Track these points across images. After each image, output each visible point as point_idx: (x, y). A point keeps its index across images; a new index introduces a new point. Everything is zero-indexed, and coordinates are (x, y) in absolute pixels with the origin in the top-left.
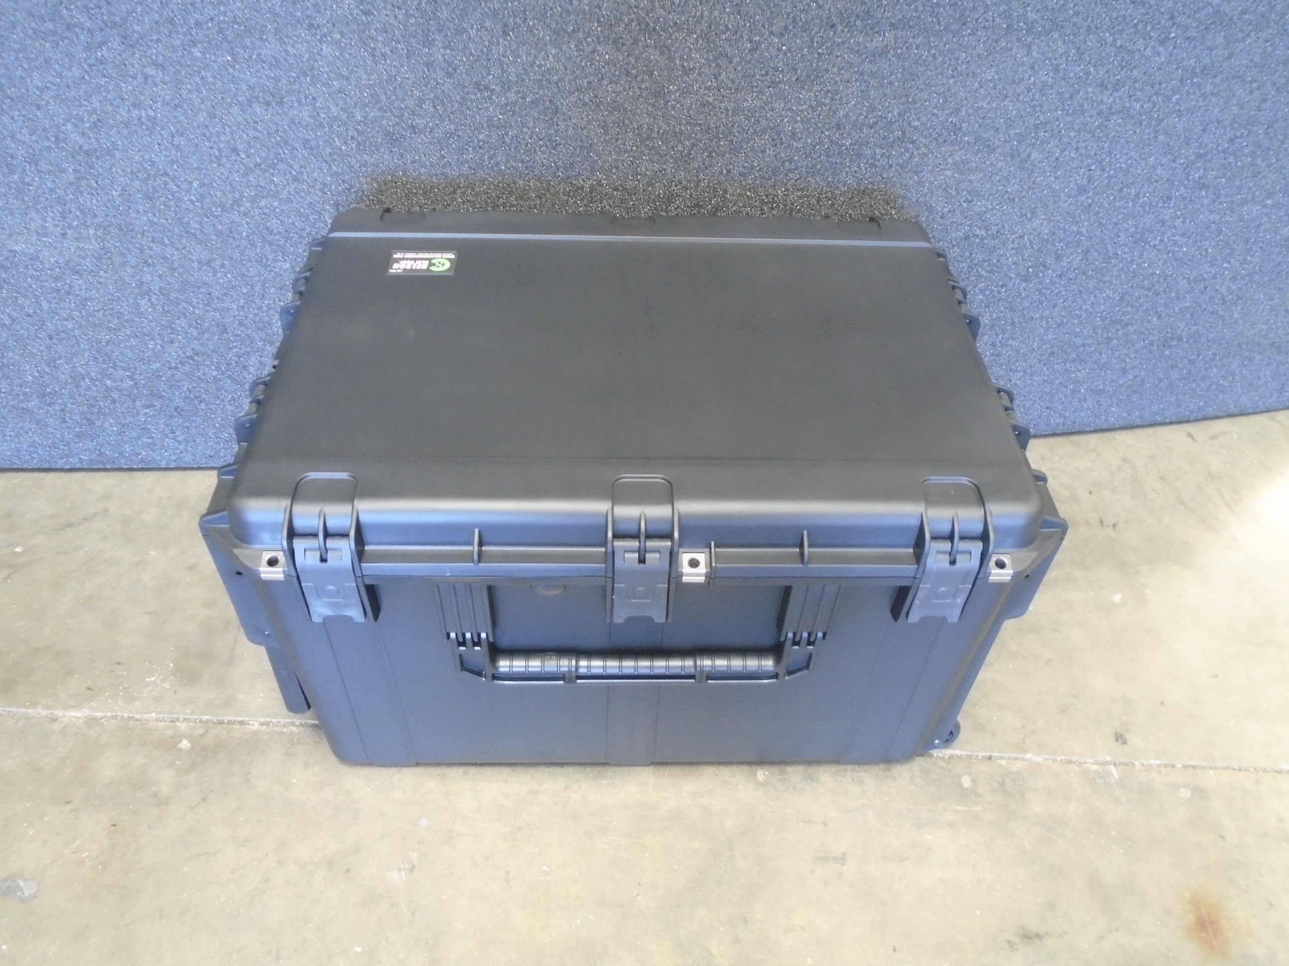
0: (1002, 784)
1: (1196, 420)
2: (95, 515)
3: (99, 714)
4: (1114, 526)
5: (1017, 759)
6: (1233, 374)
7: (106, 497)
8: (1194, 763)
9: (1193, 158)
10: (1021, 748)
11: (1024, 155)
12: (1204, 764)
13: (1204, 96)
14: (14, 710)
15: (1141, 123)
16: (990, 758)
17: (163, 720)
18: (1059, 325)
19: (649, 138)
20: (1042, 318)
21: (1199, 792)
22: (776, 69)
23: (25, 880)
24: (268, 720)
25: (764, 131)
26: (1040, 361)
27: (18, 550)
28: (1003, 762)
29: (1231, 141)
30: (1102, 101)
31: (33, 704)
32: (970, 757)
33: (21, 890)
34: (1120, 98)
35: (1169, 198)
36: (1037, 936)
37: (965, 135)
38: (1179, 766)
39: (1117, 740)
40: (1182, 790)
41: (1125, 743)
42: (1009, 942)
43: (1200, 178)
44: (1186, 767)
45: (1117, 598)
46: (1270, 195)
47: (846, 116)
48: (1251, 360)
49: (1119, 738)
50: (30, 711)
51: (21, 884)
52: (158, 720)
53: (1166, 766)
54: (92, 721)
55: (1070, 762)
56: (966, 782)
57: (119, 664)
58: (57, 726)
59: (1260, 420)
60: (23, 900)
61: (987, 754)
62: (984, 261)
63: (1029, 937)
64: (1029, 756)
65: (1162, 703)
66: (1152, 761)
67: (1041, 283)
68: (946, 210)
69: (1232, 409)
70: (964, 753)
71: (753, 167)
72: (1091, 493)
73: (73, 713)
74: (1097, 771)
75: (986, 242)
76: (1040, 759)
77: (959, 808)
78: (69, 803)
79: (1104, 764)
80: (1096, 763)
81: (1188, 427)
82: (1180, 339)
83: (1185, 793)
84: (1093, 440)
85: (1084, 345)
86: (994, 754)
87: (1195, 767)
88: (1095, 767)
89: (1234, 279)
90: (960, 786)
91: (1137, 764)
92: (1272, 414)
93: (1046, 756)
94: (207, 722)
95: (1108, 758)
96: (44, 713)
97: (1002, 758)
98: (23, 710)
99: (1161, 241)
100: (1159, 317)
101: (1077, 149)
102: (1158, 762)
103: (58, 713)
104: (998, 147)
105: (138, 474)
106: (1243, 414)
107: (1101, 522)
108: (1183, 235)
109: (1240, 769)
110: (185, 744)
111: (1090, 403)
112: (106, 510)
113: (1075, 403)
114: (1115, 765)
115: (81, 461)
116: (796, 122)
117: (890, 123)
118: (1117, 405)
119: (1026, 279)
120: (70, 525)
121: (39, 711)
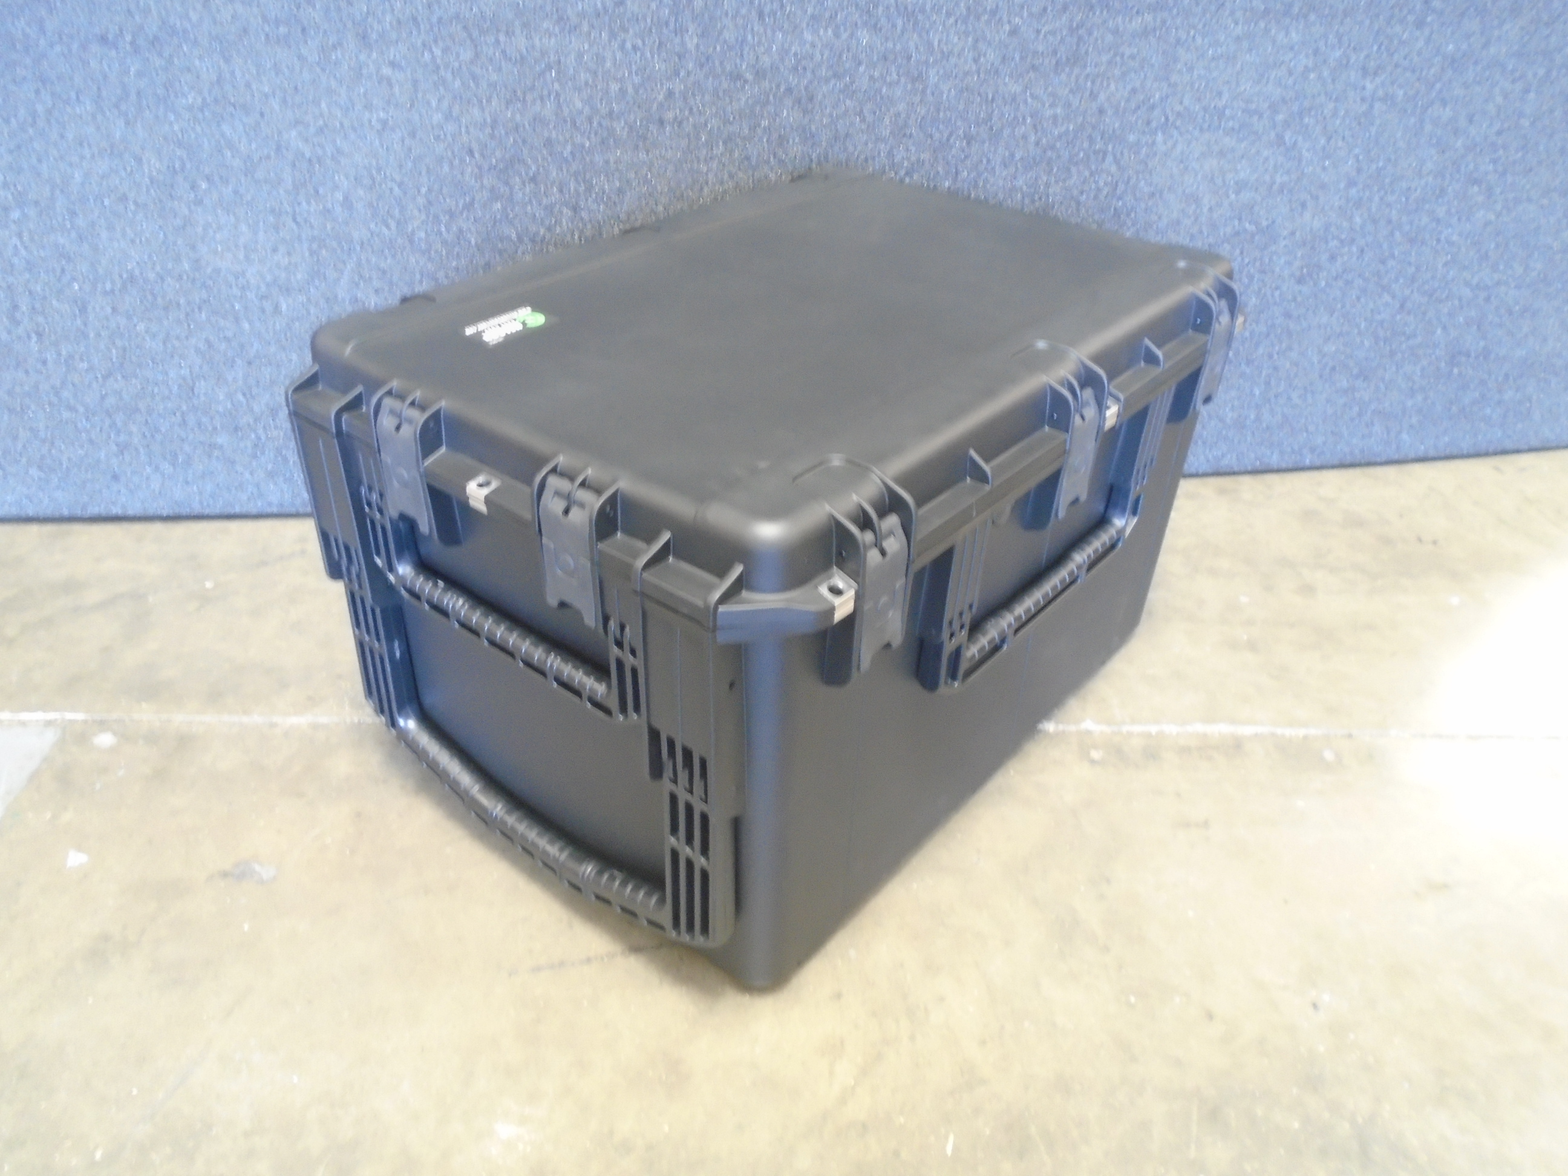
2: (292, 552)
3: (325, 720)
4: (1435, 542)
14: (225, 718)
16: (1350, 736)
23: (261, 865)
27: (208, 585)
31: (247, 713)
32: (1327, 735)
33: (258, 873)
36: (1445, 886)
42: (1416, 892)
45: (1455, 601)
50: (245, 719)
51: (257, 868)
54: (315, 727)
56: (1329, 755)
57: (340, 677)
58: (277, 732)
60: (261, 882)
61: (1346, 732)
63: (1437, 887)
64: (1394, 733)
72: (1401, 516)
73: (296, 720)
76: (1407, 736)
77: (1327, 778)
78: (302, 796)
81: (1490, 461)
86: (1354, 732)
90: (1323, 759)
93: (1414, 732)
96: (260, 719)
97: (1365, 734)
98: (235, 718)
103: (277, 719)
107: (1420, 540)
111: (1378, 428)
112: (303, 550)
113: (1362, 427)
118: (1409, 433)
119: (1301, 281)
120: (265, 564)
121: (256, 719)
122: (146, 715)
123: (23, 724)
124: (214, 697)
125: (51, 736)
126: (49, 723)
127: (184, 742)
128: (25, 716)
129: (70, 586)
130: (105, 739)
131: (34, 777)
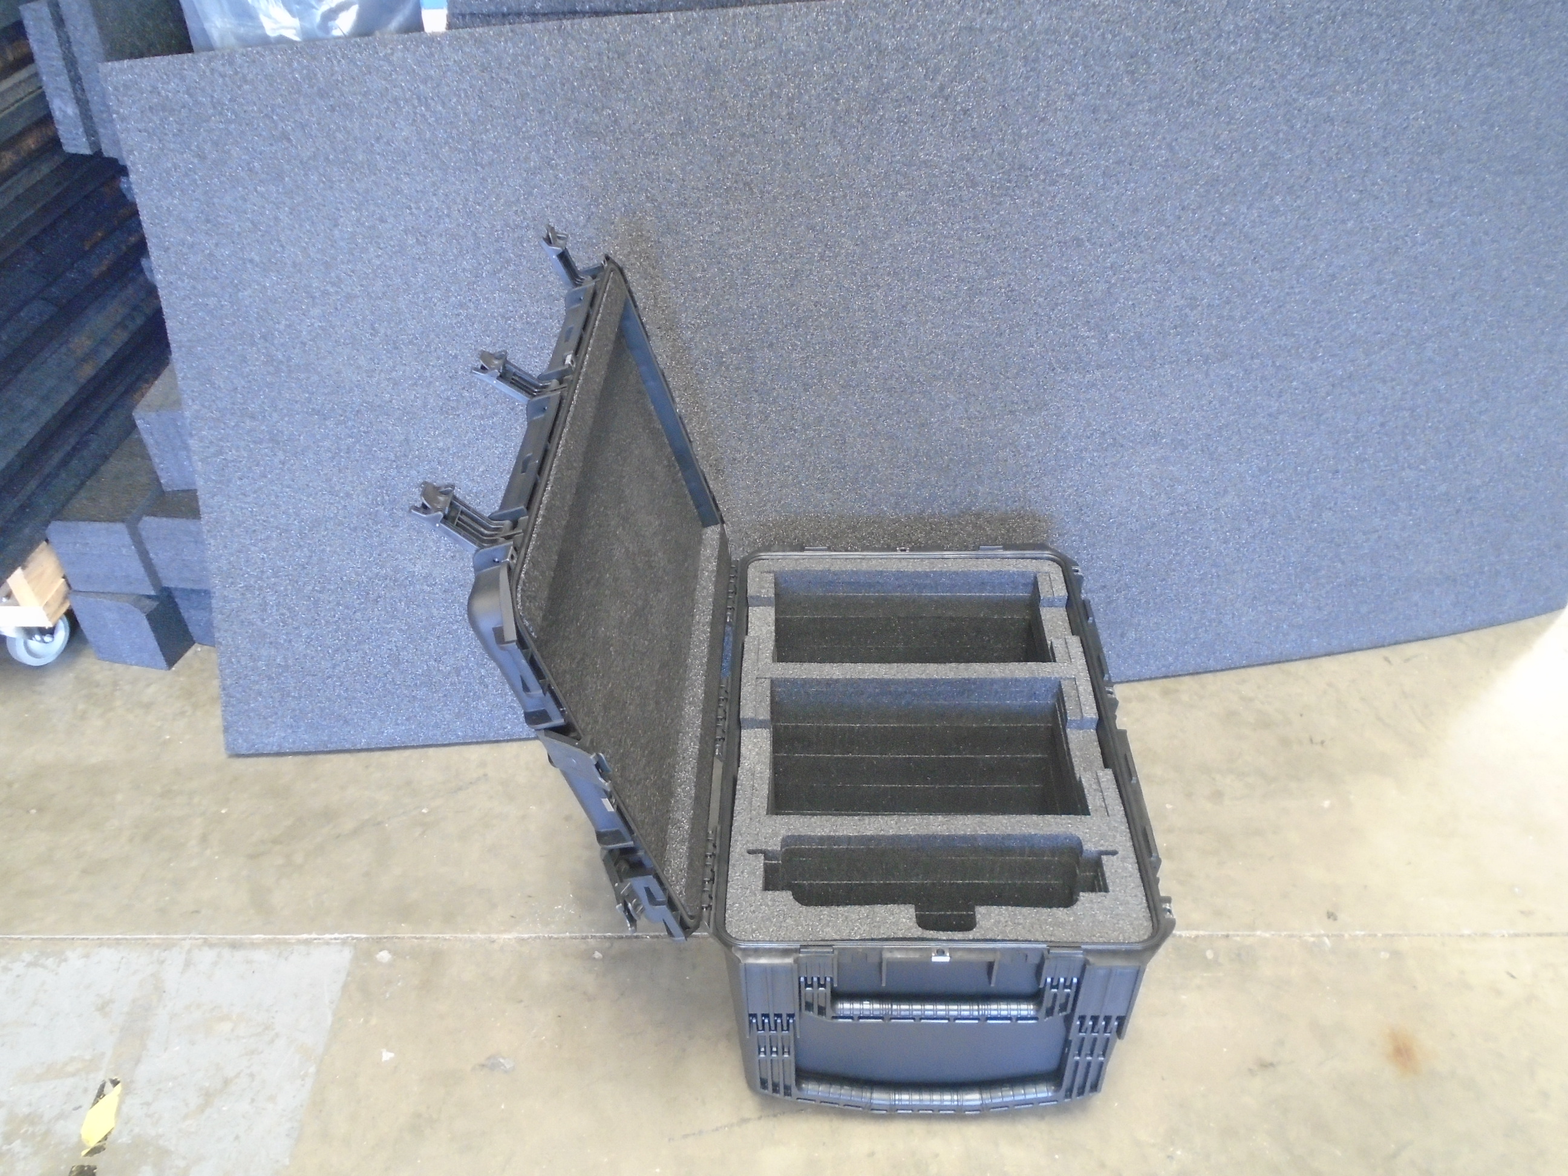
0: (1239, 955)
1: (1390, 645)
2: (478, 779)
3: (526, 936)
4: (1322, 743)
5: (1249, 936)
6: (1416, 605)
7: (483, 764)
8: (1391, 932)
9: (1352, 440)
10: (1252, 927)
11: (1212, 449)
12: (1400, 933)
13: (1354, 395)
14: (459, 935)
15: (1304, 418)
16: (1227, 936)
17: (576, 938)
18: (1258, 575)
19: (916, 456)
20: (1242, 570)
21: (1396, 955)
22: (1013, 403)
23: (504, 1058)
24: (657, 934)
25: (1005, 447)
26: (1244, 605)
27: (424, 811)
28: (1238, 939)
29: (1382, 425)
30: (1270, 407)
31: (473, 931)
32: (1211, 936)
33: (503, 1065)
34: (1285, 402)
35: (1337, 472)
36: (1272, 1065)
37: (1163, 438)
38: (1380, 935)
39: (1329, 917)
40: (1382, 953)
41: (1335, 919)
42: (1250, 1070)
43: (1360, 454)
44: (1385, 936)
45: (1326, 804)
46: (1424, 461)
47: (1069, 432)
48: (1432, 592)
49: (1331, 916)
50: (472, 936)
51: (502, 1060)
52: (571, 938)
53: (1370, 935)
54: (520, 942)
55: (1292, 936)
56: (1209, 954)
57: (530, 897)
58: (496, 946)
59: (1448, 642)
60: (506, 1072)
61: (1225, 933)
62: (1189, 530)
63: (1266, 1066)
64: (1258, 933)
65: (1365, 887)
66: (1358, 932)
67: (1238, 543)
68: (1153, 494)
69: (1421, 634)
70: (1207, 933)
71: (997, 472)
72: (1301, 715)
73: (506, 936)
74: (1314, 942)
75: (1188, 515)
76: (1267, 935)
77: (1205, 975)
78: (521, 1001)
79: (1319, 936)
80: (1313, 936)
81: (1384, 652)
82: (1364, 579)
83: (1385, 955)
84: (1300, 667)
85: (1281, 589)
86: (1231, 933)
87: (1393, 936)
88: (1312, 939)
89: (1403, 529)
90: (1205, 958)
91: (1347, 936)
92: (1459, 636)
93: (1273, 933)
94: (610, 938)
95: (1322, 932)
96: (482, 936)
97: (1238, 935)
98: (466, 936)
99: (1335, 504)
100: (1343, 563)
101: (1255, 441)
102: (1363, 933)
103: (494, 936)
104: (1191, 444)
105: (503, 744)
106: (1431, 637)
107: (1311, 741)
108: (1354, 498)
109: (1429, 935)
110: (597, 955)
111: (1293, 636)
112: (485, 775)
113: (1280, 636)
114: (1328, 936)
115: (458, 736)
116: (1030, 438)
117: (1103, 433)
118: (1318, 637)
119: (1226, 542)
120: (460, 789)
121: (479, 936)
122: (406, 932)
123: (327, 943)
124: (449, 919)
125: (347, 954)
126: (344, 942)
127: (436, 958)
128: (327, 936)
129: (328, 815)
130: (384, 956)
131: (345, 987)
